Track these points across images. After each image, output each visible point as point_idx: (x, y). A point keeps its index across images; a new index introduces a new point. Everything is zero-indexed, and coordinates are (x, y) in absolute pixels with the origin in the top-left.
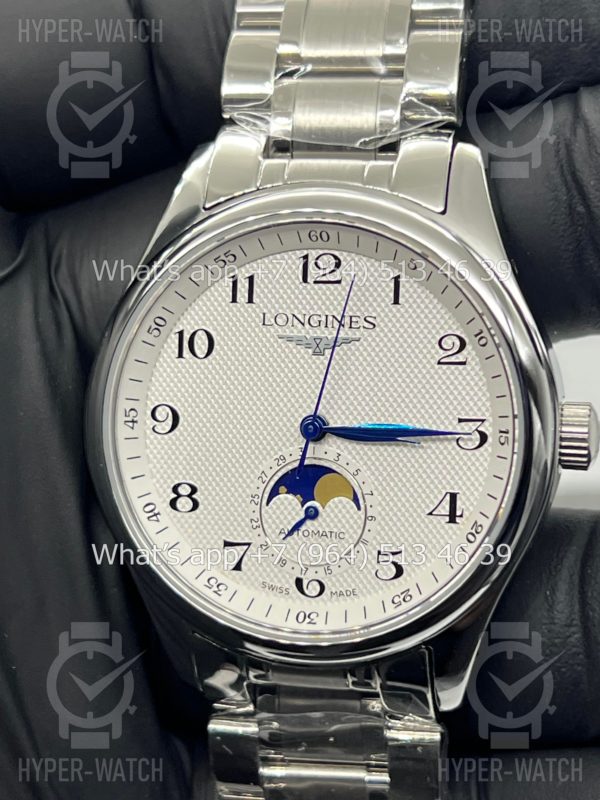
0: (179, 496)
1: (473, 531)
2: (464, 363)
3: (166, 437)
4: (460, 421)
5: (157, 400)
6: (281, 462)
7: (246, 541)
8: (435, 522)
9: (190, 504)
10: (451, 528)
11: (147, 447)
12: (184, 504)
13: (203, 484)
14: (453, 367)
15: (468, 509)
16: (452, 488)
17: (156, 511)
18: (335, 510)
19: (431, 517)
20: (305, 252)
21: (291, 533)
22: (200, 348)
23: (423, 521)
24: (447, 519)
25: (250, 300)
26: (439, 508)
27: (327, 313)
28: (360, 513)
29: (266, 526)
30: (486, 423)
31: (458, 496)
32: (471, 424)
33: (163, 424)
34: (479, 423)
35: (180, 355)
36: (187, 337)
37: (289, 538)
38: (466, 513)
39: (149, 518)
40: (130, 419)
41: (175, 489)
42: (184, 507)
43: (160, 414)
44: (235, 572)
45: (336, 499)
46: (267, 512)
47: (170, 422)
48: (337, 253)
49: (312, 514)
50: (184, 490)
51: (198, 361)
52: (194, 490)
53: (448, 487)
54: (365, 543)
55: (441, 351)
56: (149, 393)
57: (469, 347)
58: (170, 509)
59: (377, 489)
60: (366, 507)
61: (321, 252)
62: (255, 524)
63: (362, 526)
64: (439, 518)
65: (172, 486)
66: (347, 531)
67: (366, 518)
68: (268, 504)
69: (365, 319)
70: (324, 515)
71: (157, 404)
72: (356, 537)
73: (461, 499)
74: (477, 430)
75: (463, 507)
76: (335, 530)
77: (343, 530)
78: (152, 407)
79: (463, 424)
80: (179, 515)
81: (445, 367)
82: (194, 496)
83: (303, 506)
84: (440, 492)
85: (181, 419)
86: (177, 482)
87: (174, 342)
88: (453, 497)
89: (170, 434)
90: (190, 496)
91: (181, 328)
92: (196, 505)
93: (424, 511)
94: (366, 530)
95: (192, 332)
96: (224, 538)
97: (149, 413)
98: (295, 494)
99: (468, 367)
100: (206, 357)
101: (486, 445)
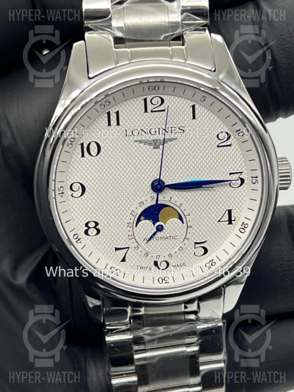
0: (89, 228)
1: (243, 227)
2: (230, 145)
3: (79, 199)
4: (231, 174)
5: (72, 180)
6: (141, 205)
7: (127, 246)
8: (222, 224)
9: (95, 232)
10: (230, 227)
11: (69, 205)
12: (92, 232)
13: (101, 220)
14: (225, 148)
15: (237, 216)
16: (229, 207)
17: (79, 238)
18: (171, 225)
19: (220, 223)
20: (145, 97)
21: (150, 239)
22: (93, 151)
23: (216, 225)
24: (228, 222)
25: (118, 124)
26: (223, 218)
27: (159, 127)
28: (184, 225)
29: (136, 238)
30: (243, 174)
31: (232, 211)
32: (236, 175)
33: (77, 192)
34: (240, 174)
35: (83, 156)
36: (85, 146)
37: (149, 242)
38: (237, 219)
39: (76, 241)
40: (60, 192)
41: (87, 225)
42: (92, 233)
43: (75, 187)
44: (122, 263)
45: (171, 220)
46: (136, 230)
47: (81, 191)
48: (162, 96)
49: (160, 229)
50: (92, 225)
51: (93, 158)
52: (97, 224)
53: (227, 207)
54: (188, 239)
55: (219, 141)
56: (68, 178)
57: (232, 137)
58: (85, 235)
59: (191, 212)
60: (187, 221)
61: (153, 96)
62: (130, 238)
63: (186, 231)
64: (224, 222)
65: (85, 223)
66: (178, 234)
67: (188, 227)
68: (136, 226)
69: (179, 128)
70: (166, 228)
71: (72, 182)
72: (183, 237)
73: (233, 212)
74: (239, 177)
75: (235, 215)
76: (172, 235)
77: (177, 235)
78: (70, 184)
79: (232, 175)
80: (90, 238)
81: (221, 148)
82: (97, 227)
83: (154, 225)
84: (223, 210)
85: (87, 189)
86: (87, 221)
87: (79, 149)
88: (230, 212)
89: (82, 197)
90: (95, 227)
91: (82, 142)
92: (98, 231)
93: (215, 220)
94: (188, 233)
95: (88, 143)
96: (115, 246)
97: (69, 187)
98: (149, 220)
99: (232, 147)
100: (97, 155)
101: (244, 184)
